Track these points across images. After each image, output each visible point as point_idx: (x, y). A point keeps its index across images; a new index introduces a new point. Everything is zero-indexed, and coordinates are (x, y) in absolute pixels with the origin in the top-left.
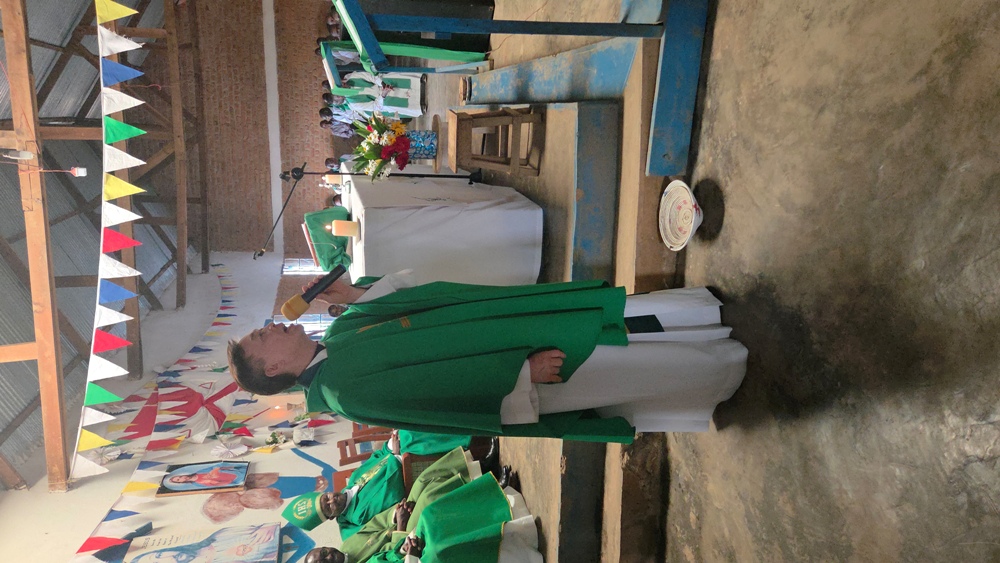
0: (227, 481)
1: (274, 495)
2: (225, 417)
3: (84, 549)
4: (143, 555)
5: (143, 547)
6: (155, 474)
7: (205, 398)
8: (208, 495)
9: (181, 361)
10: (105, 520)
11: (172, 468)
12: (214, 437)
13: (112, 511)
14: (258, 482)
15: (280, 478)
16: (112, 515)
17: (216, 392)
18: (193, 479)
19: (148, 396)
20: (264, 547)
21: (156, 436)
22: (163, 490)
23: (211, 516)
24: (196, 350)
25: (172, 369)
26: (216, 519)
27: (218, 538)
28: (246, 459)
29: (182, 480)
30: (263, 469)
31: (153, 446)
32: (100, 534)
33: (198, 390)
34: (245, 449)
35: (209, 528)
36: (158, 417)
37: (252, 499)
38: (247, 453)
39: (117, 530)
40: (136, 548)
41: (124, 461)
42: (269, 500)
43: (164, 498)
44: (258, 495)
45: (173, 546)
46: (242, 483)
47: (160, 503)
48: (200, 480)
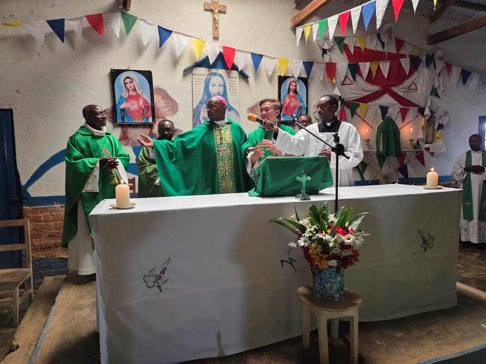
3: (225, 48)
4: (223, 78)
5: (229, 77)
9: (449, 65)
10: (252, 53)
13: (261, 56)
16: (257, 57)
18: (291, 94)
19: (402, 52)
22: (282, 79)
25: (439, 62)
26: (251, 110)
27: (233, 112)
29: (292, 87)
32: (238, 53)
33: (407, 82)
39: (242, 60)
40: (229, 75)
41: (321, 52)
43: (276, 81)
45: (228, 91)
47: (270, 79)
48: (291, 97)
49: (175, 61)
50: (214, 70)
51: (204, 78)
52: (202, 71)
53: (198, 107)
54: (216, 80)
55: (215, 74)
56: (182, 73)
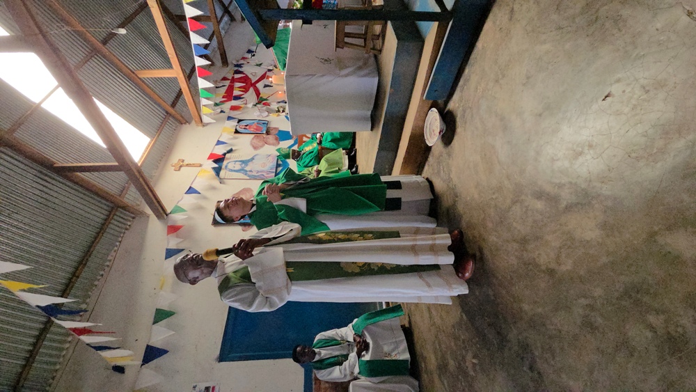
0: (259, 130)
1: (276, 139)
2: (260, 94)
3: (209, 158)
4: (230, 162)
6: (234, 123)
7: (253, 82)
8: (253, 136)
9: (244, 58)
10: (216, 145)
11: (240, 121)
12: (255, 105)
13: (218, 141)
14: (271, 132)
15: (280, 131)
16: (219, 143)
17: (257, 79)
18: (247, 127)
19: (230, 78)
20: (271, 164)
21: (234, 103)
22: (237, 132)
23: (253, 146)
24: (249, 51)
25: (240, 63)
26: (255, 148)
27: (256, 158)
28: (267, 119)
29: (243, 127)
30: (273, 125)
31: (234, 108)
32: (214, 152)
33: (250, 76)
34: (267, 113)
35: (253, 152)
36: (234, 92)
37: (268, 140)
38: (267, 116)
39: (220, 151)
40: (228, 159)
41: (222, 114)
42: (275, 141)
43: (237, 135)
44: (271, 138)
45: (240, 159)
46: (265, 132)
47: (235, 138)
48: (250, 128)
49: (213, 188)
50: (223, 167)
51: (228, 172)
52: (222, 173)
53: (249, 176)
54: (231, 166)
55: (226, 167)
56: (222, 185)
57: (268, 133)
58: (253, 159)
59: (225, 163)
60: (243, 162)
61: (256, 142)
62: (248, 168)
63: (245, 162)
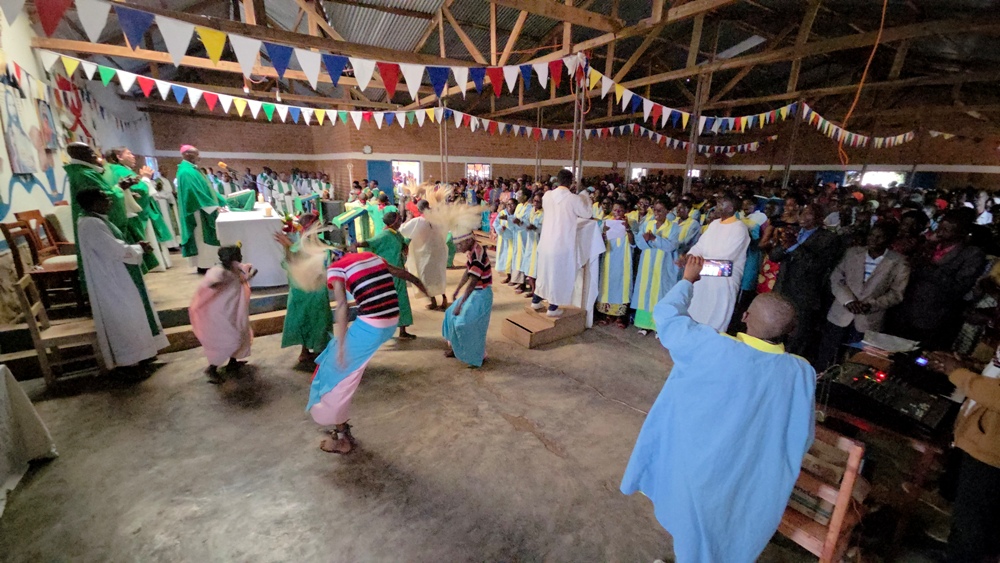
1: (45, 166)
3: (16, 67)
5: (15, 95)
7: (80, 119)
8: (39, 128)
9: (95, 102)
10: (27, 74)
11: (49, 105)
12: (64, 127)
14: (49, 156)
16: (28, 77)
17: (84, 125)
18: (46, 119)
21: (61, 92)
23: (32, 131)
24: (102, 109)
25: (90, 97)
27: (25, 138)
29: (44, 112)
30: (56, 157)
31: (56, 91)
32: (21, 73)
33: (83, 113)
35: (27, 131)
36: (68, 92)
37: (42, 154)
42: (43, 164)
45: (18, 112)
46: (48, 147)
47: (33, 101)
57: (48, 151)
58: (23, 133)
59: (10, 88)
60: (17, 118)
61: (36, 134)
62: (13, 126)
63: (18, 123)
